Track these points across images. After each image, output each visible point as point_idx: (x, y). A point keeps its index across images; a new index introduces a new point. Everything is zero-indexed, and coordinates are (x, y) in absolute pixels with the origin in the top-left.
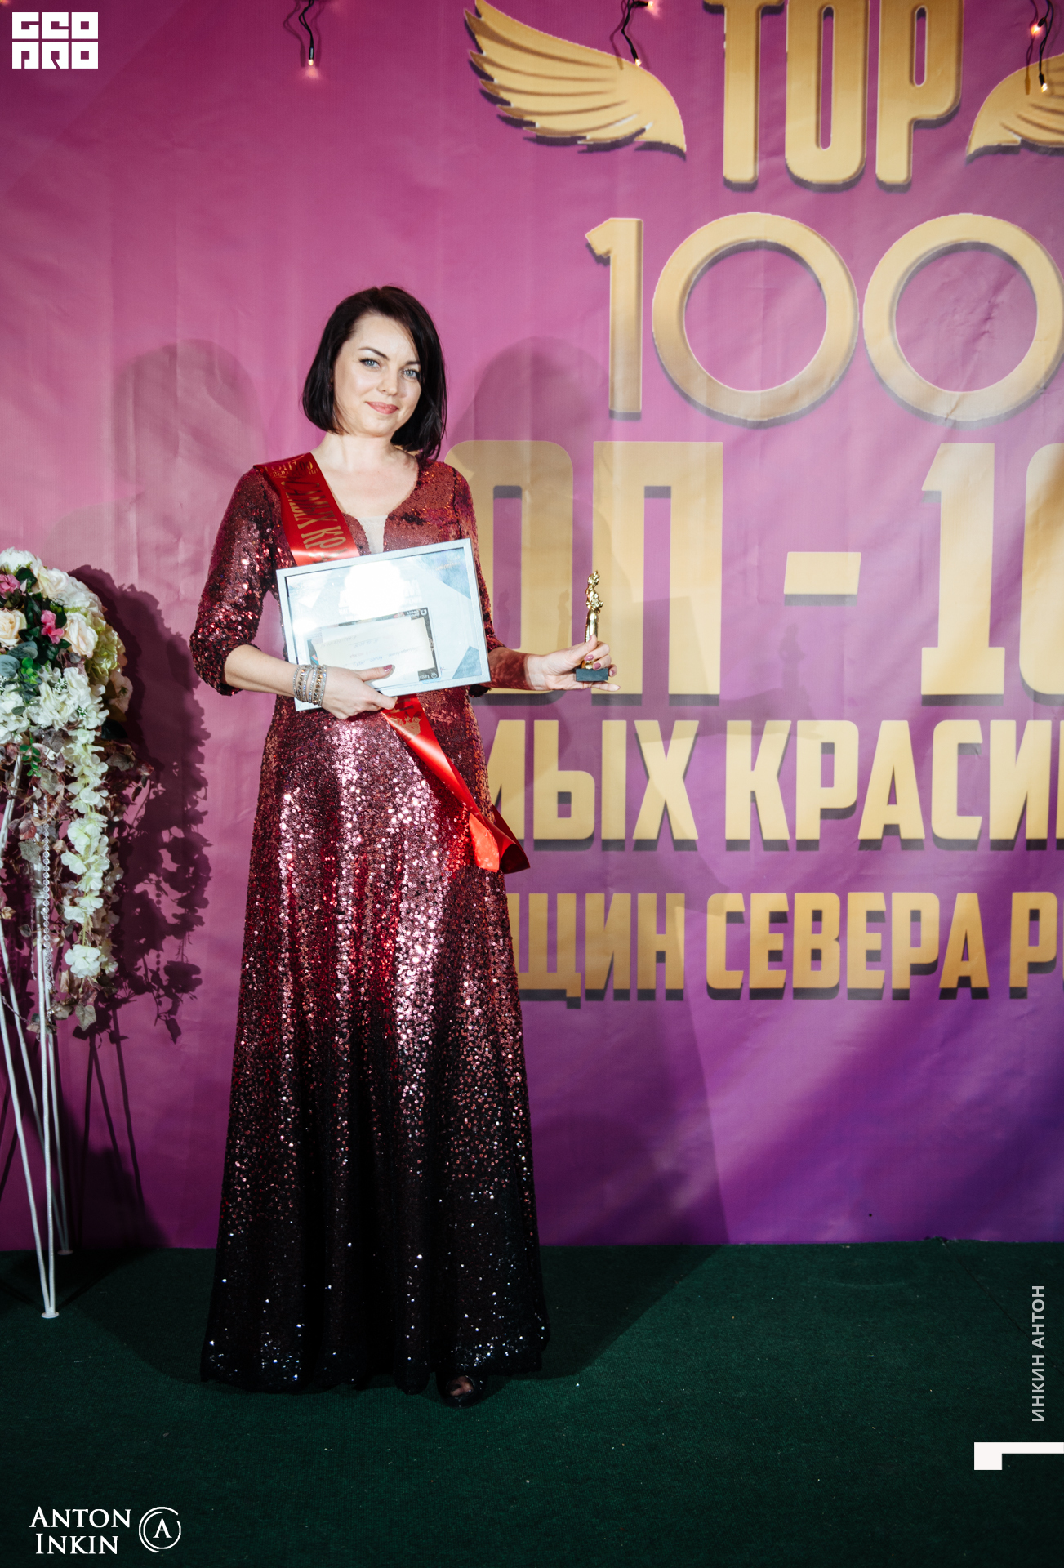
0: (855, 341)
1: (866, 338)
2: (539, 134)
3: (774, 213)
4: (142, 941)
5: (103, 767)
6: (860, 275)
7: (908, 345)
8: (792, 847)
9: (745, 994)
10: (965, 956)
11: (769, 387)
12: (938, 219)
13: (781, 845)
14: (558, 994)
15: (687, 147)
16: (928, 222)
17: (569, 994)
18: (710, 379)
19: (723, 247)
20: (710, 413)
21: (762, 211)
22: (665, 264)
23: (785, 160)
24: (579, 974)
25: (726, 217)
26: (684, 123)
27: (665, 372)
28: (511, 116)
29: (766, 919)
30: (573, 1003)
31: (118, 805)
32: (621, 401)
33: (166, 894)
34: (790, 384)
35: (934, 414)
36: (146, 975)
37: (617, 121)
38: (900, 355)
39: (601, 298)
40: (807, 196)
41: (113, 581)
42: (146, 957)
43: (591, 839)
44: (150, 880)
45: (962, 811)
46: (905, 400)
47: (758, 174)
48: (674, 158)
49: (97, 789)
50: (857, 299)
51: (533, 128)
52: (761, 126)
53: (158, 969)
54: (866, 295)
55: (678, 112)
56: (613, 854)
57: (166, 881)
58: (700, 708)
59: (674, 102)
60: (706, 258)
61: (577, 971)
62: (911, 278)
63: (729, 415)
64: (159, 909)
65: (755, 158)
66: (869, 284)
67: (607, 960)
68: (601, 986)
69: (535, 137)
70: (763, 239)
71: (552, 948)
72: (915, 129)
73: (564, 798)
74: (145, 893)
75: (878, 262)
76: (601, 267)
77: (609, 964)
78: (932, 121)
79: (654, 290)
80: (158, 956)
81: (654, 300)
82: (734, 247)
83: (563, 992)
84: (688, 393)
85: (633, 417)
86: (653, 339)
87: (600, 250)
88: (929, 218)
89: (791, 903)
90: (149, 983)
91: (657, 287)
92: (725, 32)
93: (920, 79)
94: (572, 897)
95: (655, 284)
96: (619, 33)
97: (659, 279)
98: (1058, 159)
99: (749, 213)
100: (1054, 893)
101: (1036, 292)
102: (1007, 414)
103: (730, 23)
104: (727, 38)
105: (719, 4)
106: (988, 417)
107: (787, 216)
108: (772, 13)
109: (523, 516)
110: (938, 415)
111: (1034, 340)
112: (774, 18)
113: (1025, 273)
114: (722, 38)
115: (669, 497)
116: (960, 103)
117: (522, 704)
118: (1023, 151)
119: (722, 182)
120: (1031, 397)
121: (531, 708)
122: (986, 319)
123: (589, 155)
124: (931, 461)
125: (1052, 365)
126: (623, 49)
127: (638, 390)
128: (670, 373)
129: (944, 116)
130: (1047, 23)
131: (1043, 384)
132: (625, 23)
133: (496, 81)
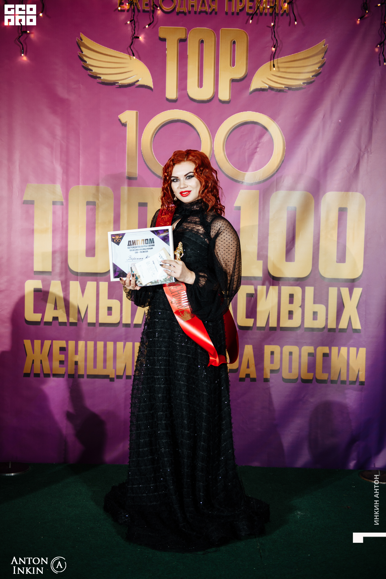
0: (211, 154)
1: (215, 153)
2: (102, 81)
3: (183, 110)
6: (213, 132)
7: (229, 156)
10: (248, 367)
12: (240, 113)
14: (107, 377)
15: (154, 87)
16: (236, 114)
17: (110, 377)
19: (166, 121)
21: (179, 109)
22: (146, 126)
23: (187, 92)
25: (167, 111)
26: (152, 79)
27: (146, 163)
28: (93, 75)
30: (112, 380)
35: (238, 180)
37: (129, 77)
38: (227, 159)
39: (124, 137)
40: (195, 104)
43: (119, 323)
45: (248, 317)
46: (228, 175)
47: (178, 96)
48: (149, 90)
50: (212, 140)
51: (100, 79)
52: (179, 80)
54: (215, 139)
55: (150, 75)
56: (127, 328)
59: (149, 71)
60: (160, 125)
61: (113, 369)
62: (230, 133)
65: (177, 91)
66: (216, 135)
68: (122, 374)
70: (179, 119)
71: (105, 360)
72: (232, 82)
73: (110, 309)
75: (219, 127)
76: (124, 127)
77: (124, 366)
78: (238, 79)
79: (142, 136)
81: (142, 139)
82: (169, 121)
83: (109, 376)
84: (154, 171)
85: (135, 179)
86: (142, 152)
87: (123, 121)
88: (237, 113)
91: (143, 134)
92: (167, 47)
93: (234, 65)
94: (112, 343)
95: (142, 133)
96: (129, 47)
97: (144, 132)
98: (281, 93)
99: (175, 110)
100: (279, 346)
101: (273, 139)
102: (263, 180)
103: (168, 45)
104: (167, 49)
105: (164, 38)
106: (257, 181)
107: (188, 111)
108: (183, 42)
109: (97, 212)
110: (240, 180)
111: (273, 155)
112: (183, 43)
113: (270, 132)
114: (166, 49)
115: (147, 206)
116: (247, 74)
117: (96, 276)
118: (269, 90)
119: (165, 99)
120: (272, 175)
121: (98, 277)
122: (256, 148)
123: (120, 89)
124: (237, 196)
125: (279, 164)
126: (131, 53)
127: (137, 170)
128: (147, 164)
129: (242, 78)
130: (276, 47)
131: (276, 171)
132: (132, 44)
133: (88, 63)
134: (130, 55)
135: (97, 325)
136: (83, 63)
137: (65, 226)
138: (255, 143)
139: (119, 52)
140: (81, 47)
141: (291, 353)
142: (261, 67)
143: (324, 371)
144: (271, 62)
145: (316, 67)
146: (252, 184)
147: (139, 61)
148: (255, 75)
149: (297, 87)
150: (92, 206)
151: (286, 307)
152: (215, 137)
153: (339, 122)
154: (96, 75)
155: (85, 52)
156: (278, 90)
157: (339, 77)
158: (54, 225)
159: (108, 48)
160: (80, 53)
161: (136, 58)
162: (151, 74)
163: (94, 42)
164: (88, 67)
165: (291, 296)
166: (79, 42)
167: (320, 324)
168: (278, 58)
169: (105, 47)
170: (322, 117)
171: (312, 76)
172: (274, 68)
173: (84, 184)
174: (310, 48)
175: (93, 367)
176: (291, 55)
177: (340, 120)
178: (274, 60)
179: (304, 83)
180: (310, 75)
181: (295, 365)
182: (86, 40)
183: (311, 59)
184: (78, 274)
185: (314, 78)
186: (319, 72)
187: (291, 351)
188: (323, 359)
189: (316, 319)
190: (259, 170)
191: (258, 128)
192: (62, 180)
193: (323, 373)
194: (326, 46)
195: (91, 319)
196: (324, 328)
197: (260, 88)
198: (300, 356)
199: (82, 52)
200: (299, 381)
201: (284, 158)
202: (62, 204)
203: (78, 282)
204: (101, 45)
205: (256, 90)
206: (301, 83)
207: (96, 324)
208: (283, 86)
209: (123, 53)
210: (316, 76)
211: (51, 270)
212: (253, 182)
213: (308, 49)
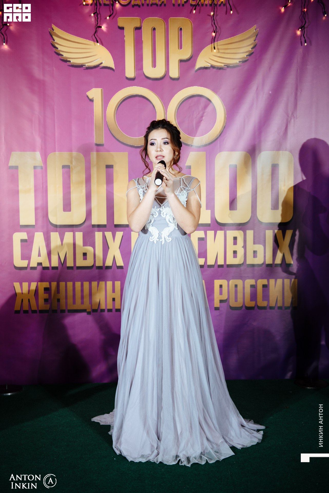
2: (72, 64)
3: (140, 86)
6: (166, 104)
7: (180, 124)
12: (187, 88)
14: (84, 311)
15: (115, 68)
16: (185, 89)
17: (87, 311)
18: (124, 134)
19: (126, 97)
20: (124, 144)
21: (137, 86)
22: (109, 101)
23: (143, 71)
24: (90, 305)
25: (127, 88)
26: (114, 61)
28: (64, 59)
30: (89, 313)
35: (188, 144)
37: (94, 60)
39: (92, 111)
40: (150, 81)
43: (93, 266)
47: (135, 75)
48: (111, 71)
50: (165, 111)
51: (70, 62)
52: (136, 62)
54: (168, 110)
56: (100, 270)
58: (123, 228)
59: (111, 55)
60: (121, 99)
61: (90, 304)
62: (180, 105)
63: (129, 144)
65: (135, 70)
66: (169, 107)
68: (97, 308)
69: (71, 65)
70: (138, 94)
71: (82, 297)
72: (180, 62)
73: (85, 254)
75: (171, 100)
76: (91, 102)
77: (99, 302)
78: (185, 60)
79: (106, 109)
81: (107, 111)
82: (129, 96)
84: (117, 138)
85: (102, 145)
86: (107, 123)
87: (91, 97)
88: (185, 88)
92: (125, 35)
93: (181, 48)
94: (88, 283)
95: (107, 107)
96: (93, 35)
97: (108, 105)
98: (221, 71)
99: (133, 87)
100: (226, 280)
101: (216, 109)
102: (209, 143)
103: (126, 32)
104: (125, 36)
105: (123, 27)
106: (204, 144)
107: (144, 87)
108: (138, 29)
109: (71, 174)
110: (189, 144)
111: (216, 122)
113: (213, 103)
114: (124, 36)
115: (113, 168)
116: (193, 55)
117: (72, 227)
118: (211, 68)
119: (125, 78)
120: (215, 138)
121: (75, 229)
122: (202, 117)
123: (86, 70)
124: (188, 157)
125: (221, 129)
126: (95, 40)
127: (103, 137)
128: (112, 132)
129: (188, 58)
130: (216, 32)
131: (219, 135)
132: (96, 32)
133: (59, 49)
134: (94, 41)
135: (75, 268)
136: (55, 49)
137: (44, 186)
138: (201, 113)
139: (85, 39)
140: (53, 36)
141: (236, 286)
142: (204, 49)
143: (264, 300)
144: (212, 45)
145: (249, 48)
146: (199, 147)
147: (102, 46)
148: (199, 56)
149: (234, 65)
150: (67, 169)
151: (231, 248)
152: (168, 108)
153: (270, 93)
154: (67, 59)
155: (57, 40)
156: (218, 68)
157: (269, 56)
158: (35, 186)
159: (76, 36)
160: (53, 41)
161: (100, 44)
162: (112, 57)
163: (64, 32)
164: (60, 53)
165: (235, 239)
166: (51, 32)
167: (259, 260)
168: (217, 41)
169: (73, 35)
170: (256, 89)
171: (247, 56)
172: (215, 50)
173: (60, 151)
174: (244, 32)
175: (72, 303)
176: (229, 39)
177: (270, 91)
178: (215, 43)
179: (239, 62)
180: (245, 55)
181: (240, 296)
182: (57, 30)
183: (245, 41)
184: (57, 226)
185: (248, 57)
186: (252, 52)
187: (236, 284)
188: (263, 290)
189: (256, 257)
190: (205, 135)
191: (203, 100)
192: (41, 148)
193: (263, 301)
194: (257, 30)
196: (263, 264)
197: (203, 66)
198: (244, 288)
199: (54, 40)
200: (244, 308)
201: (225, 124)
202: (42, 167)
203: (58, 233)
204: (69, 34)
205: (200, 69)
206: (237, 61)
208: (223, 65)
209: (89, 40)
210: (250, 55)
211: (34, 224)
212: (200, 145)
213: (242, 33)
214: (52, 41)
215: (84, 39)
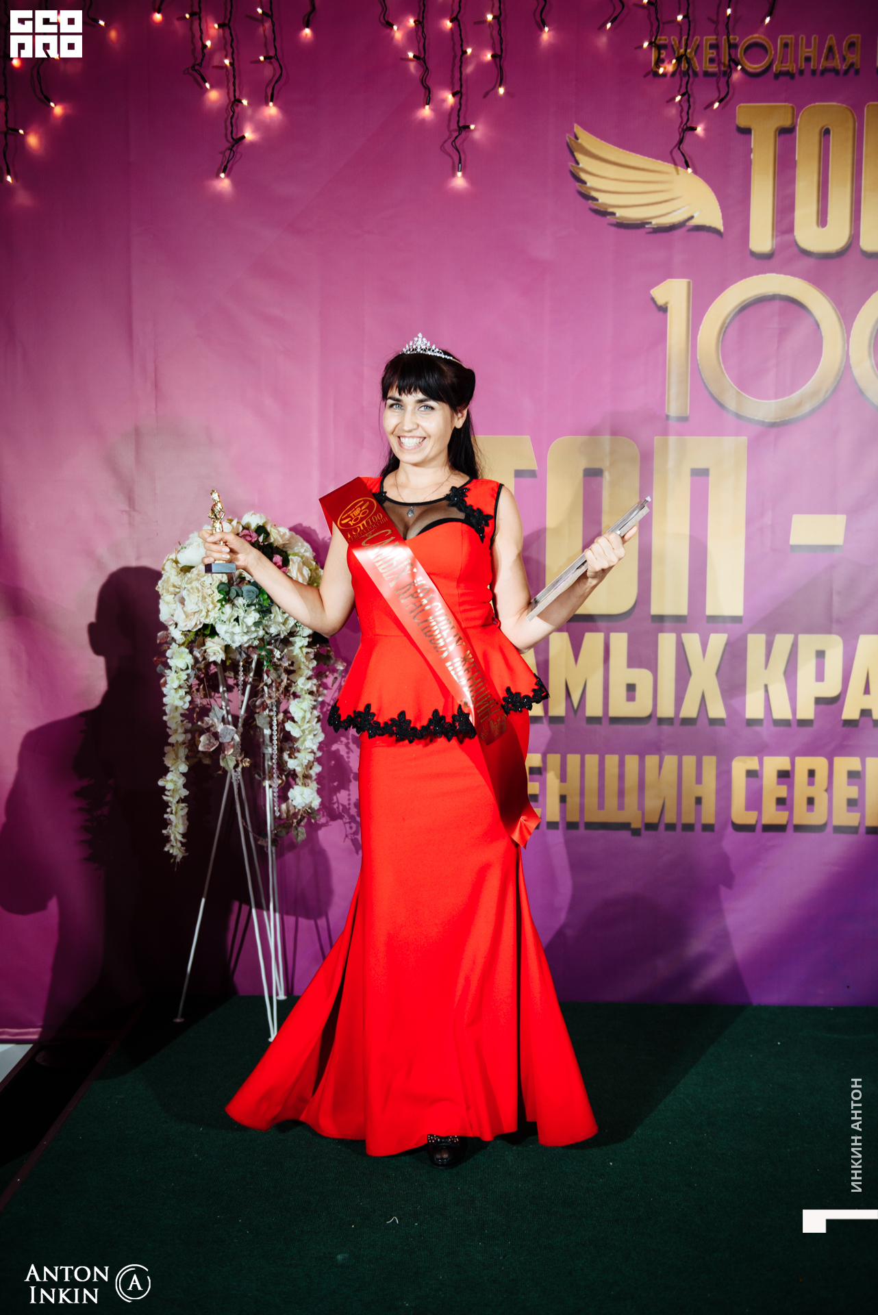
0: (844, 364)
1: (851, 362)
2: (618, 221)
3: (785, 274)
4: (336, 784)
5: (312, 663)
6: (848, 317)
8: (794, 724)
9: (759, 828)
11: (780, 398)
13: (786, 723)
14: (625, 826)
15: (724, 229)
17: (633, 826)
18: (738, 392)
19: (747, 300)
20: (738, 416)
21: (777, 273)
22: (707, 311)
23: (794, 237)
24: (640, 812)
25: (751, 278)
26: (722, 212)
27: (706, 387)
29: (775, 775)
30: (636, 832)
31: (321, 689)
32: (674, 407)
33: (352, 752)
34: (796, 395)
36: (338, 808)
39: (661, 336)
40: (809, 262)
41: (317, 535)
42: (338, 794)
43: (650, 717)
44: (342, 742)
47: (774, 247)
48: (714, 236)
49: (309, 678)
50: (846, 335)
52: (777, 213)
53: (349, 804)
55: (718, 204)
56: (665, 727)
57: (354, 743)
58: (729, 626)
59: (716, 199)
60: (737, 307)
61: (639, 809)
63: (751, 417)
64: (349, 762)
65: (773, 235)
66: (855, 324)
67: (660, 803)
68: (655, 820)
70: (778, 293)
71: (621, 793)
73: (631, 688)
74: (338, 750)
75: (861, 308)
76: (661, 313)
77: (662, 804)
79: (699, 330)
80: (349, 795)
81: (699, 337)
82: (757, 299)
83: (629, 824)
84: (722, 403)
85: (683, 419)
86: (698, 365)
87: (660, 302)
89: (793, 764)
90: (340, 813)
91: (700, 328)
92: (752, 146)
94: (636, 758)
95: (701, 324)
96: (677, 150)
97: (703, 322)
99: (768, 274)
103: (756, 140)
104: (753, 151)
105: (748, 127)
107: (795, 276)
108: (786, 133)
109: (604, 489)
112: (788, 136)
114: (750, 151)
115: (708, 476)
117: (603, 621)
119: (748, 253)
121: (609, 624)
123: (653, 236)
126: (681, 162)
127: (687, 400)
128: (710, 388)
132: (681, 141)
133: (589, 184)
134: (675, 164)
135: (606, 721)
139: (654, 160)
140: (576, 154)
150: (593, 478)
152: (853, 328)
154: (606, 209)
155: (584, 161)
160: (574, 165)
164: (589, 193)
166: (572, 142)
169: (624, 151)
175: (596, 806)
182: (586, 139)
192: (534, 425)
195: (594, 708)
199: (578, 163)
202: (532, 474)
203: (566, 634)
207: (603, 720)
209: (662, 162)
214: (572, 165)
215: (651, 159)
